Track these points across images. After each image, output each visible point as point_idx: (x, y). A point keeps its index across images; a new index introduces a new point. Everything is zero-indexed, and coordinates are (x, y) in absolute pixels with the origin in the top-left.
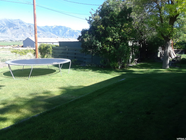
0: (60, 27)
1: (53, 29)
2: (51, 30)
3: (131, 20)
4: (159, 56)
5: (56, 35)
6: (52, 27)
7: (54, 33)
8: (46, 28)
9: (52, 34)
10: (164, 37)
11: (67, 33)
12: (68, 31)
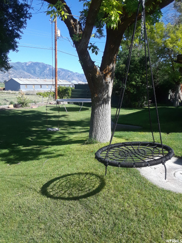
0: (37, 64)
1: (27, 66)
2: (25, 67)
3: (149, 66)
4: (169, 98)
5: (32, 74)
6: (26, 63)
7: (28, 71)
8: (17, 65)
9: (26, 73)
10: (175, 82)
11: (46, 71)
12: (48, 69)
